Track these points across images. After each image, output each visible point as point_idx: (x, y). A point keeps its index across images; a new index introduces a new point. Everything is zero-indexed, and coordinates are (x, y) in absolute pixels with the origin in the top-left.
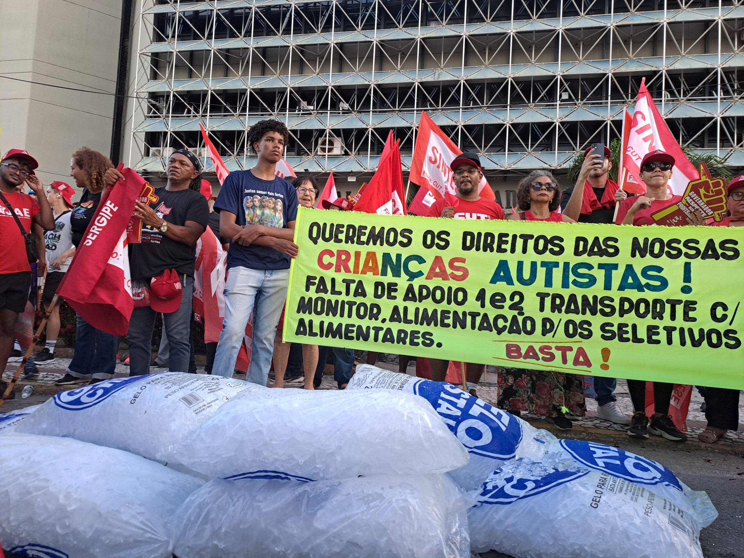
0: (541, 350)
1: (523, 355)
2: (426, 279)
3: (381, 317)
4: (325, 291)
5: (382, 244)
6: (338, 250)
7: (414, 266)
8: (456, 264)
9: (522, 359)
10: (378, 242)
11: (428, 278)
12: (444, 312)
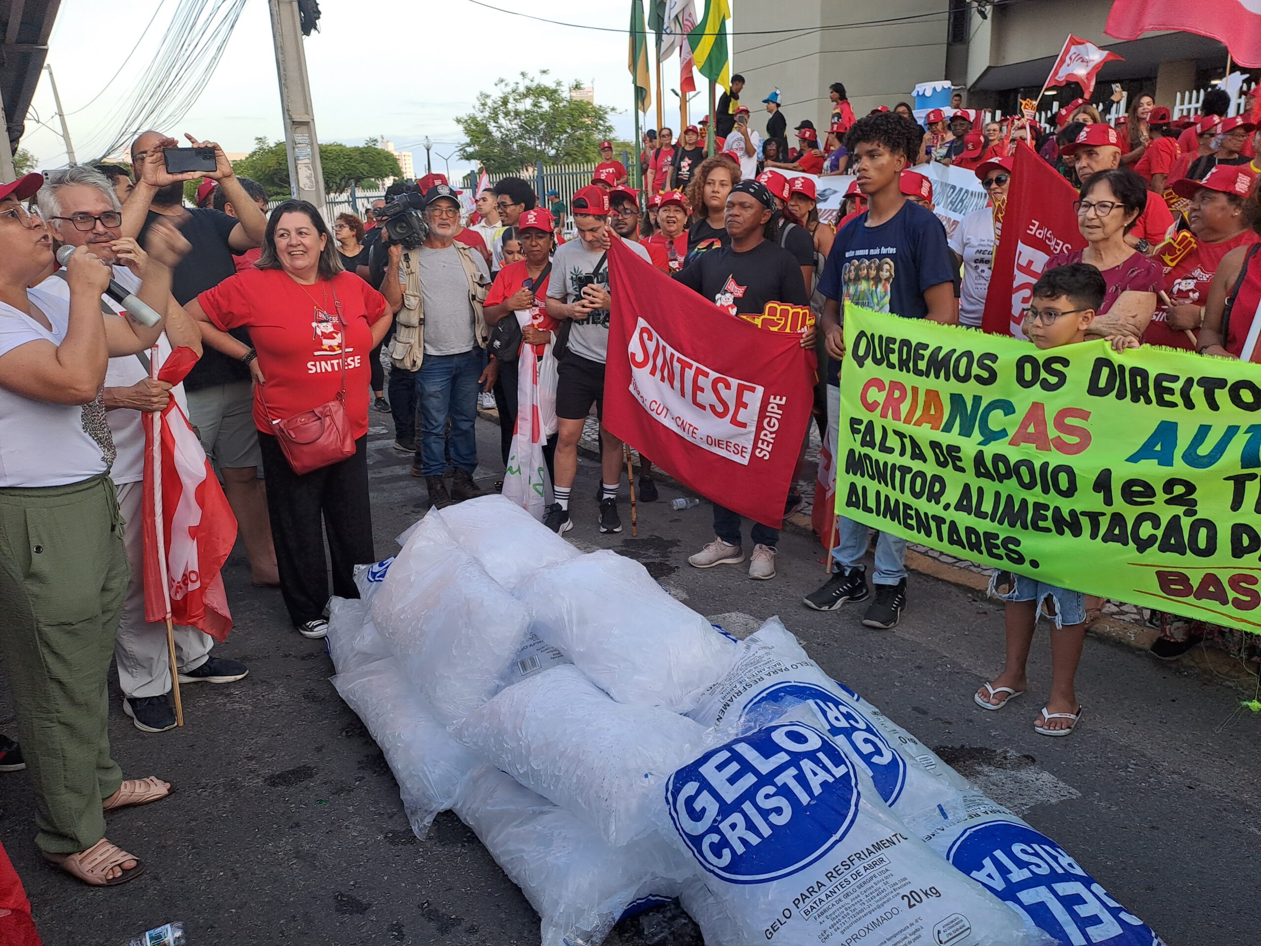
0: (1234, 582)
1: (1195, 589)
2: (1010, 444)
3: (944, 500)
4: (872, 445)
5: (947, 378)
6: (891, 382)
7: (996, 419)
8: (1070, 421)
9: (1191, 599)
10: (942, 374)
11: (1012, 443)
12: (1038, 506)
